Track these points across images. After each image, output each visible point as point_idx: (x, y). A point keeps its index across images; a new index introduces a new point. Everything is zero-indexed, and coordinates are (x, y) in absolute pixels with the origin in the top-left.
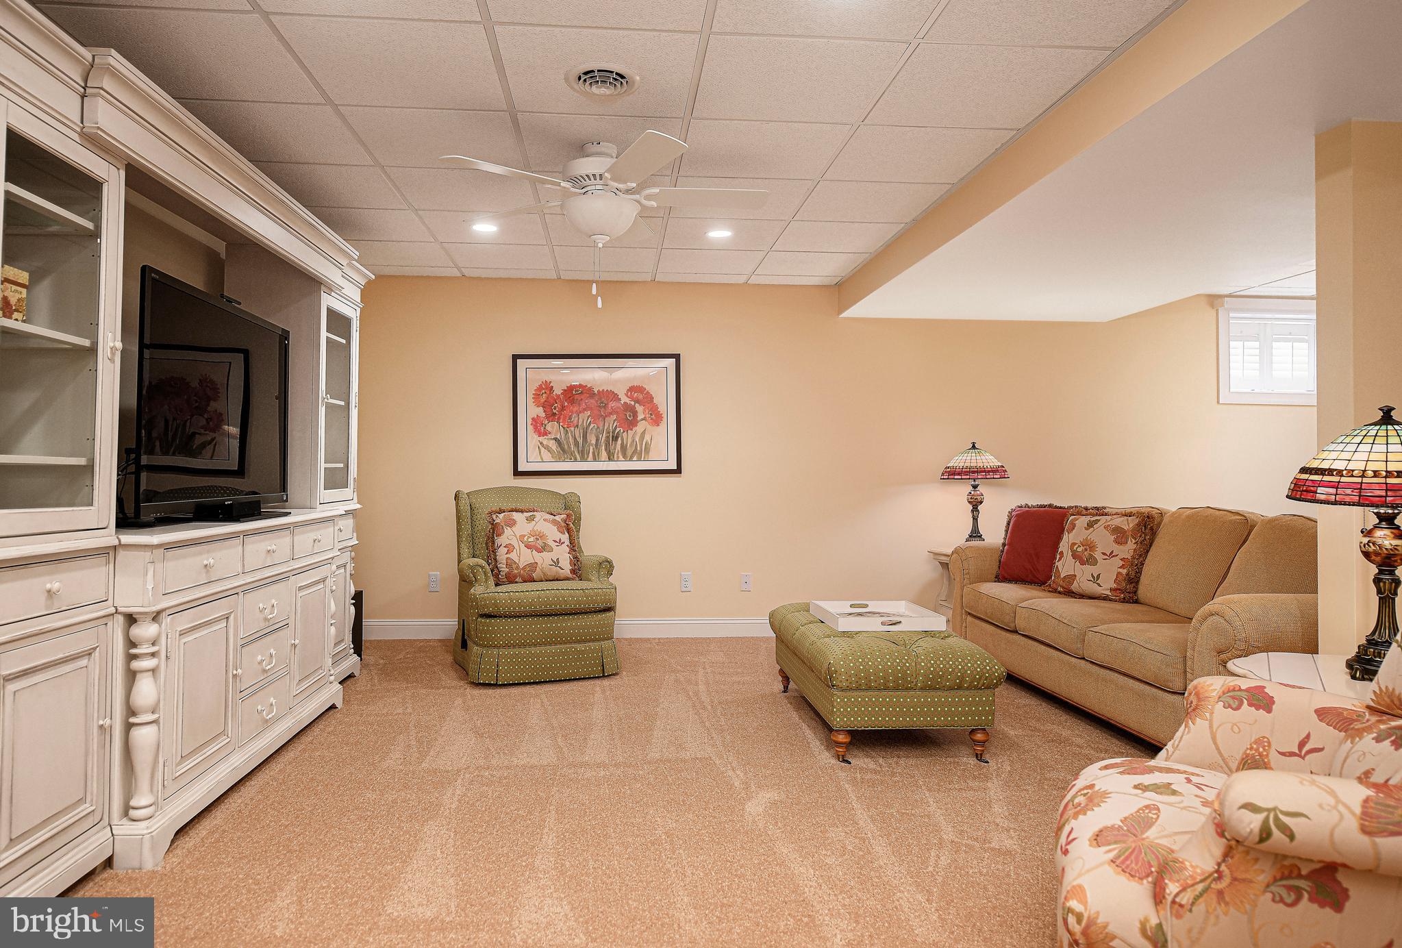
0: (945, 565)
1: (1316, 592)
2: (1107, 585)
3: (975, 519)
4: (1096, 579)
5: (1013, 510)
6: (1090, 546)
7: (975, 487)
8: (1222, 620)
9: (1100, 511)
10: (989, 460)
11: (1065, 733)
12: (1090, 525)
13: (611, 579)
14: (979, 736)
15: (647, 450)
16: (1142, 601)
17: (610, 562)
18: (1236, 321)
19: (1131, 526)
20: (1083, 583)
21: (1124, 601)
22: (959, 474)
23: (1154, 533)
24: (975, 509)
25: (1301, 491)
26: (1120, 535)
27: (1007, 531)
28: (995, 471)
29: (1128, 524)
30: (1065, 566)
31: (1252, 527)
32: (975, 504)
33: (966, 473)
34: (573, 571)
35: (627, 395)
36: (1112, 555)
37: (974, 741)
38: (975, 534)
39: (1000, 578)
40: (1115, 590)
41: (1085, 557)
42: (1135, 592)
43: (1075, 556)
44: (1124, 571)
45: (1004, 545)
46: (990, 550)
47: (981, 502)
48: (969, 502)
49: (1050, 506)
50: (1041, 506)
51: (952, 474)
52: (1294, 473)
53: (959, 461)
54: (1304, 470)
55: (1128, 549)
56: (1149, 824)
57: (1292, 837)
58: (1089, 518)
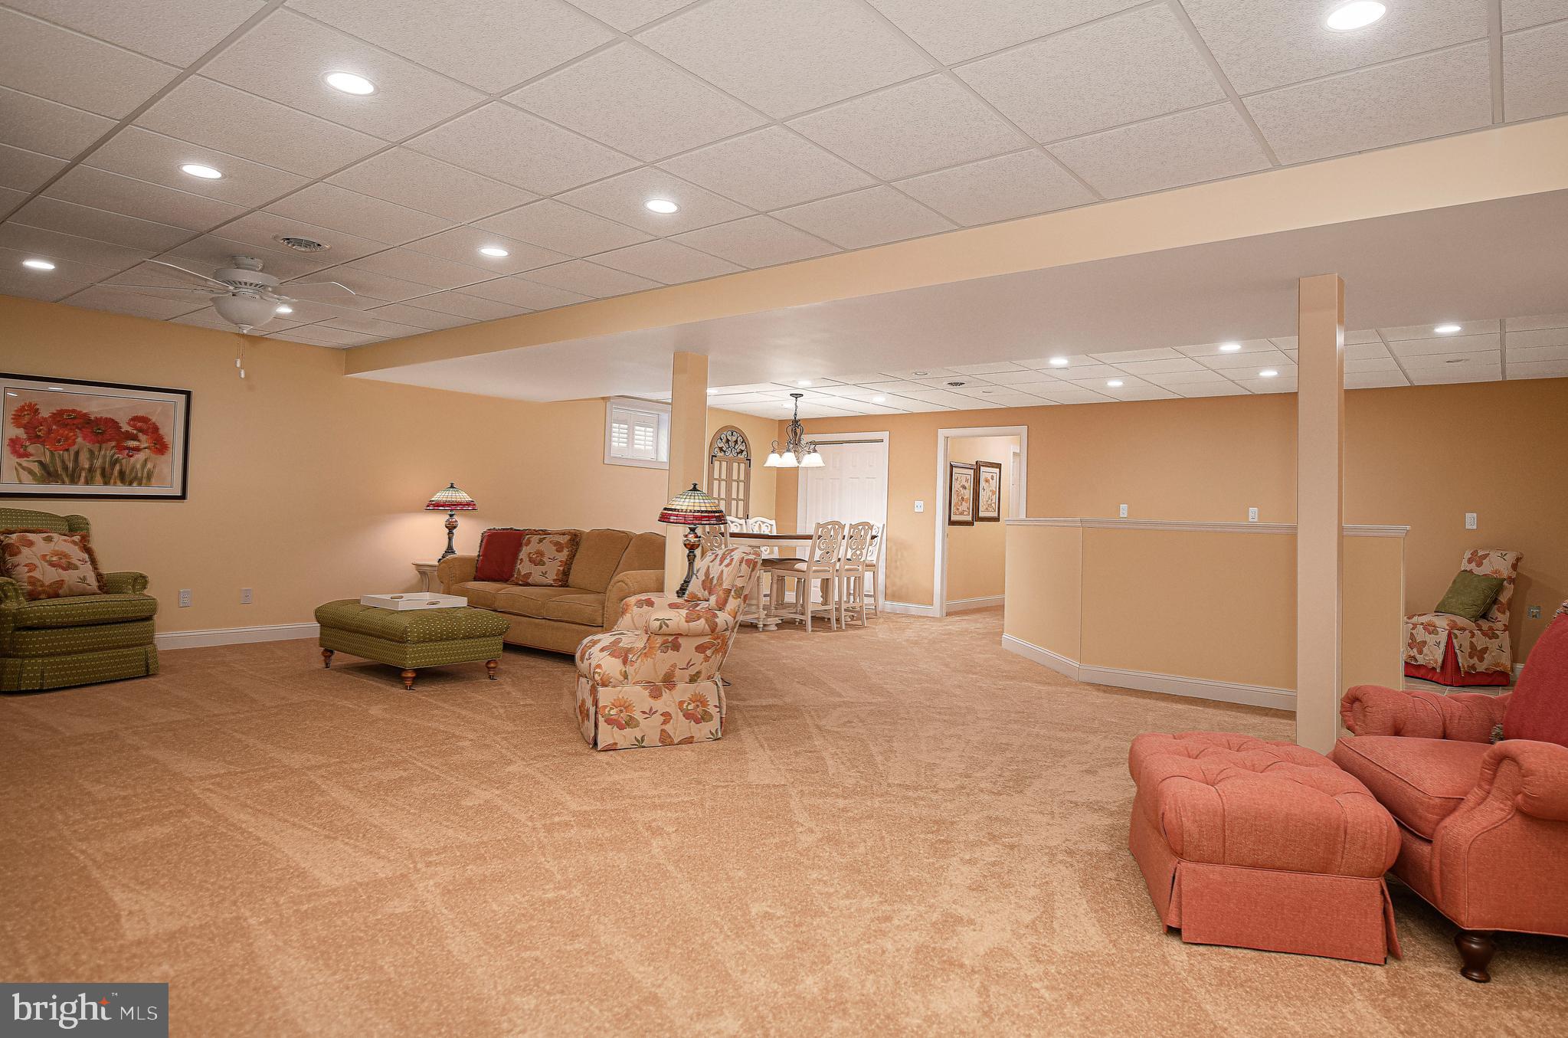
0: (423, 573)
1: (663, 568)
2: (551, 577)
3: (450, 539)
4: (544, 574)
5: (485, 532)
6: (540, 553)
7: (451, 516)
8: (624, 585)
9: (545, 532)
10: (463, 496)
11: (532, 664)
12: (541, 541)
13: (145, 592)
14: (492, 665)
15: (149, 477)
16: (570, 585)
17: (144, 577)
18: (616, 412)
19: (566, 540)
20: (536, 578)
21: (561, 586)
22: (442, 506)
23: (578, 544)
24: (451, 533)
25: (664, 518)
26: (559, 547)
27: (480, 546)
28: (468, 504)
29: (564, 539)
30: (524, 567)
31: (631, 540)
32: (451, 528)
33: (449, 505)
34: (99, 587)
35: (129, 424)
36: (554, 559)
37: (488, 668)
38: (450, 550)
39: (475, 579)
40: (556, 580)
41: (538, 560)
42: (567, 580)
43: (531, 560)
44: (561, 568)
45: (479, 556)
46: (464, 560)
47: (455, 527)
48: (446, 527)
49: (511, 529)
50: (504, 529)
51: (436, 506)
52: (661, 510)
53: (440, 496)
54: (665, 509)
55: (564, 555)
56: (620, 642)
57: (668, 626)
58: (539, 536)
